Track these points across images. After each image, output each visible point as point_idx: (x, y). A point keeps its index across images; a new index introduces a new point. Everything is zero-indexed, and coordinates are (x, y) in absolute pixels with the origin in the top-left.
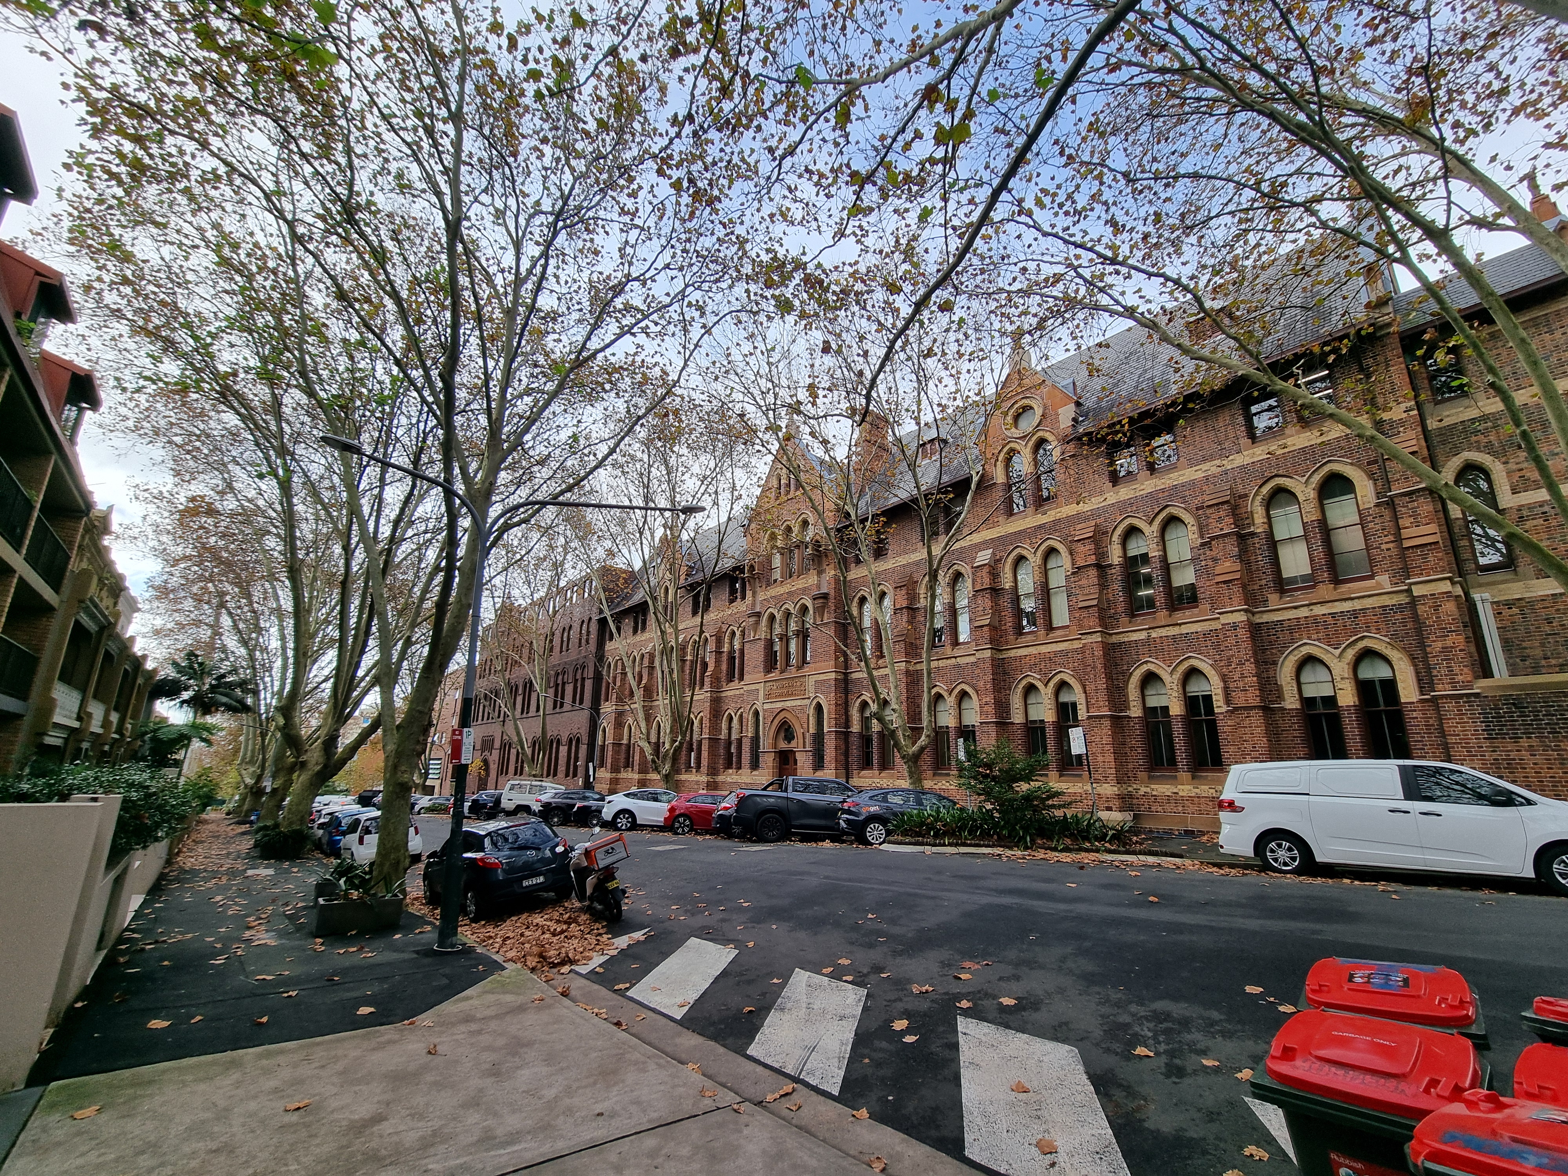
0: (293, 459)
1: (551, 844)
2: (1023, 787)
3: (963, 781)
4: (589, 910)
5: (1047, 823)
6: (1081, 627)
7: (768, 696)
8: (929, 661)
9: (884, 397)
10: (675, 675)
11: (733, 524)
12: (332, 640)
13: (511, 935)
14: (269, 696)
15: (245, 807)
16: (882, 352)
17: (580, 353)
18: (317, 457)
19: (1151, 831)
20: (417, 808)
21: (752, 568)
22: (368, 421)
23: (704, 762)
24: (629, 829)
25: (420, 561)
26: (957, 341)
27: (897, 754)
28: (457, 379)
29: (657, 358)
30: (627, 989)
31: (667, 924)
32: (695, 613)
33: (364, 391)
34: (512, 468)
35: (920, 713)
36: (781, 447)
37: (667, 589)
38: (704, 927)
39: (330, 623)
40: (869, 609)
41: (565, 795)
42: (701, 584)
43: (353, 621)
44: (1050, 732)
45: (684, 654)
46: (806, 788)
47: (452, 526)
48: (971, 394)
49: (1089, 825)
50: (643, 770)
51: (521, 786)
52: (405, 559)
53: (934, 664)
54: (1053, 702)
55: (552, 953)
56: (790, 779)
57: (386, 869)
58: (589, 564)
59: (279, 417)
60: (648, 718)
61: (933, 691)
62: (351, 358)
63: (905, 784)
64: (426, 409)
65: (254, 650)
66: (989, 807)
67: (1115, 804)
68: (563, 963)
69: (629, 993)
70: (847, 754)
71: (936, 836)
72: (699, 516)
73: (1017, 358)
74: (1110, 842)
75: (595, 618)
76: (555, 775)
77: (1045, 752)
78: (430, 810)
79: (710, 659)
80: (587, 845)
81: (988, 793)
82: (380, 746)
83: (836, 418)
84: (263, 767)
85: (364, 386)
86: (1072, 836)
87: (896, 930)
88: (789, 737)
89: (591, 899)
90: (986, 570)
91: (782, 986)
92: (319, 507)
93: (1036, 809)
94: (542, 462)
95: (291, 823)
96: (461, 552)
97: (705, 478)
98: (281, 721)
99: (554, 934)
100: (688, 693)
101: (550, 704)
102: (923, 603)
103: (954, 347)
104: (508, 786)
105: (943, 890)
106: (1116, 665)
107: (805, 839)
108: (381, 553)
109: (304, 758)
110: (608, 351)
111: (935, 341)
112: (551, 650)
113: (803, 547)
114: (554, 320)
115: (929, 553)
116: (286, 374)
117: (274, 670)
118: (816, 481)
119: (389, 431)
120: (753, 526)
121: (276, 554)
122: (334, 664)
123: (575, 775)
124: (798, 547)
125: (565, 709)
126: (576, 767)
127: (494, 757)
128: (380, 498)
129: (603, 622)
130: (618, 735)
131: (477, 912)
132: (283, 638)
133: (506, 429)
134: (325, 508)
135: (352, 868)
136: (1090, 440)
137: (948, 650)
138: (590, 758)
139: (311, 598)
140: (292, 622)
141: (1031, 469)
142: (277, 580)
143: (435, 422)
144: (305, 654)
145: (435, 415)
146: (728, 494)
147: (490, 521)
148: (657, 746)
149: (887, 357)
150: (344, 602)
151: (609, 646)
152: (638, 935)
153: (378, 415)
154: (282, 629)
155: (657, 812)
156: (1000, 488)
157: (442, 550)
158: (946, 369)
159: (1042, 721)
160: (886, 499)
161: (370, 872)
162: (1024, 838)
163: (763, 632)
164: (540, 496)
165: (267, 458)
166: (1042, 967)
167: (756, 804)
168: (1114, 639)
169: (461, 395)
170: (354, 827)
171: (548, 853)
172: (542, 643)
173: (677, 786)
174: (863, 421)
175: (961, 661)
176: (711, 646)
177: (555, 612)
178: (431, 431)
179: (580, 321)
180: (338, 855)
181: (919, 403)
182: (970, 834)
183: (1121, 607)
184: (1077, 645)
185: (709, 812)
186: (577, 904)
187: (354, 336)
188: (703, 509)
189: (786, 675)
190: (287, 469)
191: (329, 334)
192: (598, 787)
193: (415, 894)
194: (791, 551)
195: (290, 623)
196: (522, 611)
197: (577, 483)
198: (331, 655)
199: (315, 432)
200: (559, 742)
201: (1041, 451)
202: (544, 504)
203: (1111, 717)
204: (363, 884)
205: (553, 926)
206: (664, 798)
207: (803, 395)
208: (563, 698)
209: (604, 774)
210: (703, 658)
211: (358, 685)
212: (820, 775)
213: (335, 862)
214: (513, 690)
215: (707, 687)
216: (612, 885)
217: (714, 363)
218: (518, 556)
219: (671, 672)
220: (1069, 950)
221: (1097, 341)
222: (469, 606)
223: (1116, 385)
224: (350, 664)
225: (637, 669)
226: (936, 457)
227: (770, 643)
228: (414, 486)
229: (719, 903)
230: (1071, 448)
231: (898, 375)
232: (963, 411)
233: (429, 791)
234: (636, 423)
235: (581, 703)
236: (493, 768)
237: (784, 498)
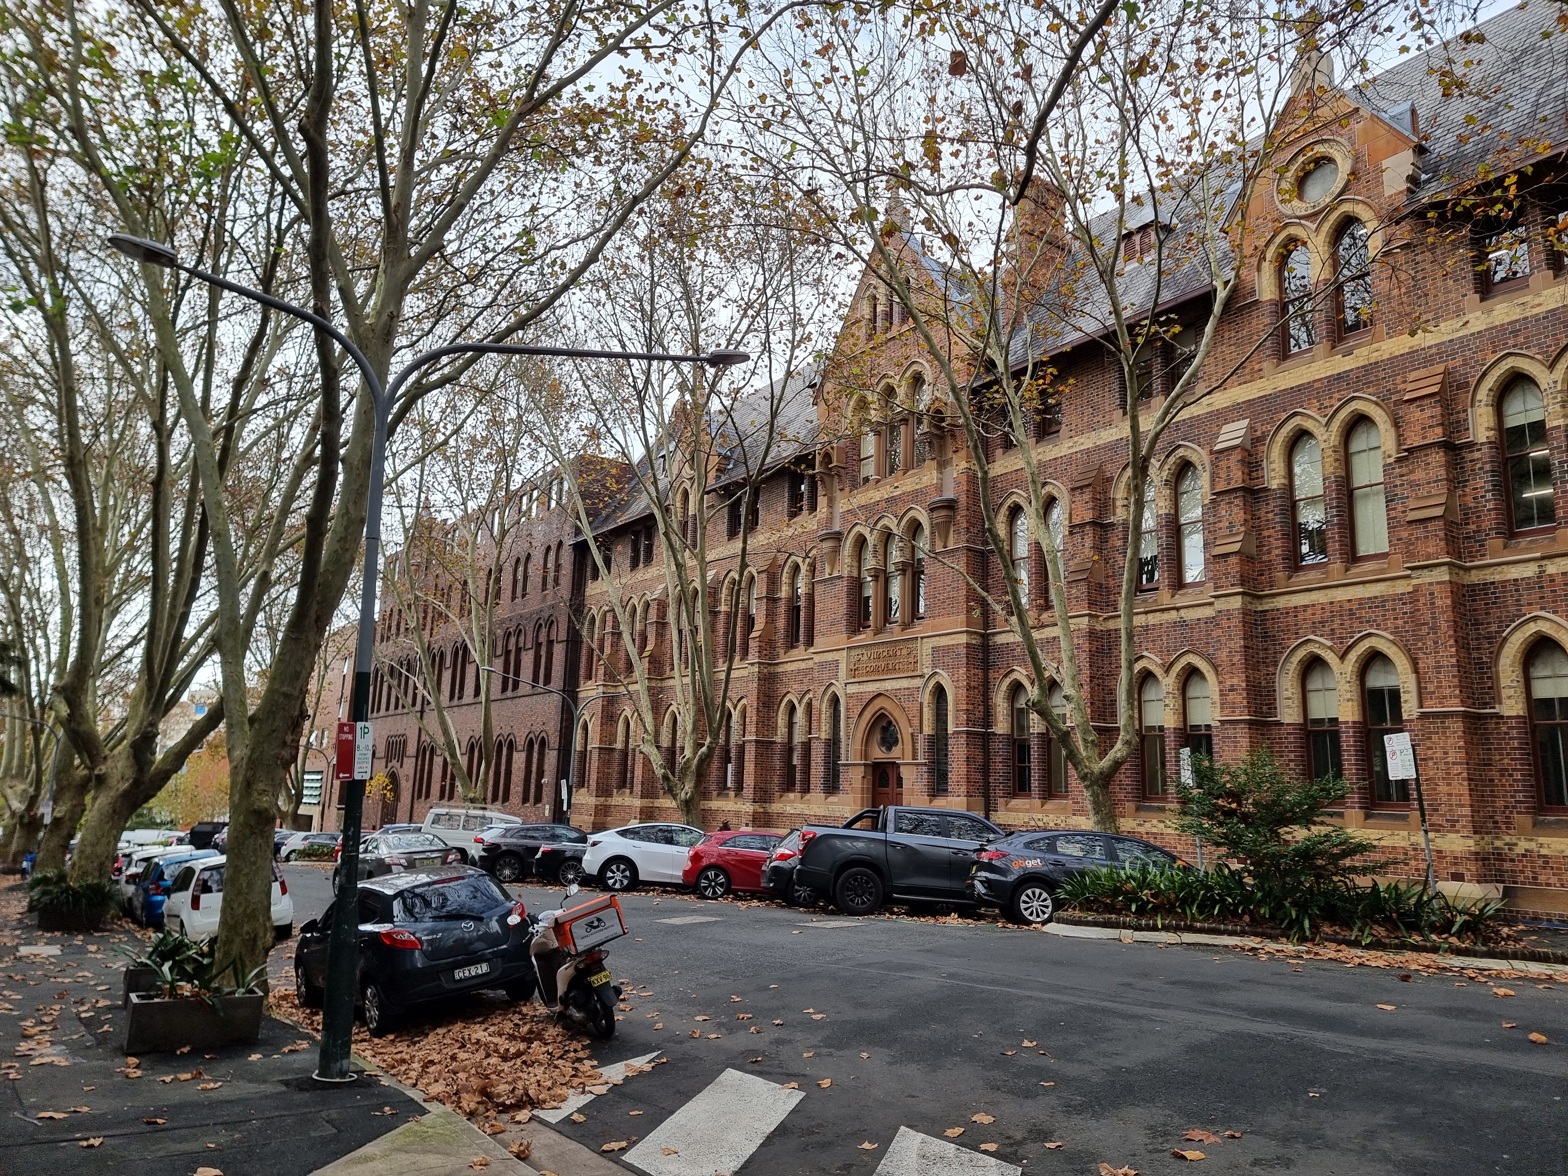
0: (67, 277)
1: (500, 911)
2: (1298, 834)
3: (1187, 820)
4: (562, 1019)
5: (1341, 897)
6: (1410, 555)
7: (853, 672)
8: (1130, 615)
9: (1060, 152)
10: (701, 637)
11: (795, 385)
12: (141, 578)
13: (435, 1057)
14: (43, 669)
15: (14, 847)
16: (1057, 68)
17: (533, 87)
18: (104, 273)
19: (1536, 919)
20: (284, 851)
21: (827, 457)
22: (186, 212)
23: (749, 780)
24: (625, 889)
25: (280, 447)
26: (1197, 41)
27: (1072, 772)
28: (331, 136)
29: (665, 93)
30: (623, 1150)
31: (687, 1046)
32: (732, 534)
33: (176, 159)
34: (427, 288)
35: (1114, 702)
36: (879, 248)
37: (686, 494)
38: (747, 1053)
39: (136, 550)
40: (1026, 524)
41: (523, 832)
42: (743, 486)
43: (174, 546)
44: (1348, 742)
45: (716, 601)
46: (917, 827)
47: (330, 389)
48: (1219, 140)
49: (1420, 904)
50: (649, 792)
51: (450, 817)
52: (255, 443)
53: (1139, 620)
54: (1355, 687)
55: (502, 1088)
56: (891, 809)
57: (235, 949)
58: (555, 450)
59: (41, 206)
60: (658, 708)
61: (1137, 667)
62: (155, 103)
63: (1087, 823)
64: (280, 188)
65: (18, 593)
66: (1235, 866)
67: (1470, 868)
68: (519, 1106)
69: (628, 1157)
70: (986, 769)
71: (1141, 911)
72: (737, 371)
73: (1307, 69)
74: (1459, 935)
75: (569, 541)
76: (506, 799)
77: (1339, 775)
78: (306, 854)
79: (758, 611)
80: (558, 913)
81: (1233, 843)
82: (223, 751)
83: (974, 192)
84: (38, 783)
85: (175, 149)
86: (1390, 923)
87: (1072, 1070)
88: (889, 739)
89: (565, 1001)
90: (1236, 456)
91: (879, 1154)
92: (112, 357)
93: (1320, 875)
94: (474, 279)
95: (85, 874)
96: (346, 432)
97: (749, 305)
98: (64, 710)
99: (505, 1058)
100: (722, 666)
101: (497, 684)
102: (1121, 514)
103: (1190, 53)
104: (430, 817)
105: (1153, 1005)
106: (1477, 623)
107: (916, 910)
108: (216, 434)
109: (102, 769)
110: (582, 82)
111: (1155, 43)
112: (498, 595)
113: (913, 421)
114: (489, 27)
115: (1135, 427)
116: (50, 134)
117: (51, 627)
118: (935, 305)
119: (220, 228)
120: (829, 386)
121: (45, 436)
122: (146, 618)
123: (538, 799)
124: (905, 421)
125: (521, 691)
126: (539, 787)
127: (407, 769)
128: (210, 344)
129: (581, 549)
130: (608, 736)
131: (381, 1021)
132: (62, 575)
133: (414, 222)
134: (122, 360)
135: (180, 946)
136: (1442, 217)
137: (1165, 597)
138: (562, 772)
139: (105, 509)
140: (75, 547)
141: (1326, 274)
142: (49, 478)
143: (295, 210)
144: (98, 601)
145: (295, 199)
146: (787, 333)
147: (391, 379)
148: (671, 754)
149: (1067, 77)
150: (158, 515)
151: (593, 589)
152: (642, 1063)
153: (201, 200)
154: (59, 561)
155: (672, 861)
156: (1267, 309)
157: (314, 429)
158: (1175, 94)
159: (1334, 721)
160: (1059, 335)
161: (211, 954)
162: (1299, 922)
163: (845, 566)
164: (475, 335)
165: (26, 277)
166: (1331, 1146)
167: (835, 850)
168: (1475, 577)
169: (337, 162)
170: (184, 879)
171: (495, 926)
172: (482, 585)
173: (704, 820)
174: (1020, 196)
175: (1189, 615)
176: (760, 589)
177: (504, 533)
178: (290, 226)
179: (531, 28)
180: (159, 926)
181: (1123, 164)
182: (1201, 911)
183: (1489, 520)
184: (1402, 587)
185: (756, 863)
186: (543, 1010)
187: (157, 64)
188: (745, 358)
189: (884, 638)
190: (57, 295)
191: (118, 64)
192: (575, 820)
193: (282, 990)
194: (893, 428)
195: (72, 552)
196: (449, 530)
197: (535, 314)
198: (141, 601)
199: (100, 231)
200: (511, 746)
201: (1347, 241)
202: (480, 350)
203: (1465, 715)
204: (200, 973)
205: (504, 1044)
206: (683, 838)
207: (914, 152)
208: (517, 673)
209: (585, 799)
210: (748, 608)
211: (186, 651)
212: (941, 804)
213: (155, 936)
214: (437, 660)
215: (753, 657)
216: (597, 980)
217: (763, 98)
218: (440, 438)
219: (694, 631)
220: (1380, 1119)
221: (1461, 29)
222: (362, 521)
223: (1493, 112)
224: (172, 616)
225: (638, 626)
226: (1151, 257)
227: (857, 584)
228: (265, 320)
229: (774, 1012)
230: (1404, 233)
231: (1085, 109)
232: (1201, 172)
233: (303, 823)
234: (630, 210)
235: (547, 681)
236: (406, 787)
237: (880, 338)
